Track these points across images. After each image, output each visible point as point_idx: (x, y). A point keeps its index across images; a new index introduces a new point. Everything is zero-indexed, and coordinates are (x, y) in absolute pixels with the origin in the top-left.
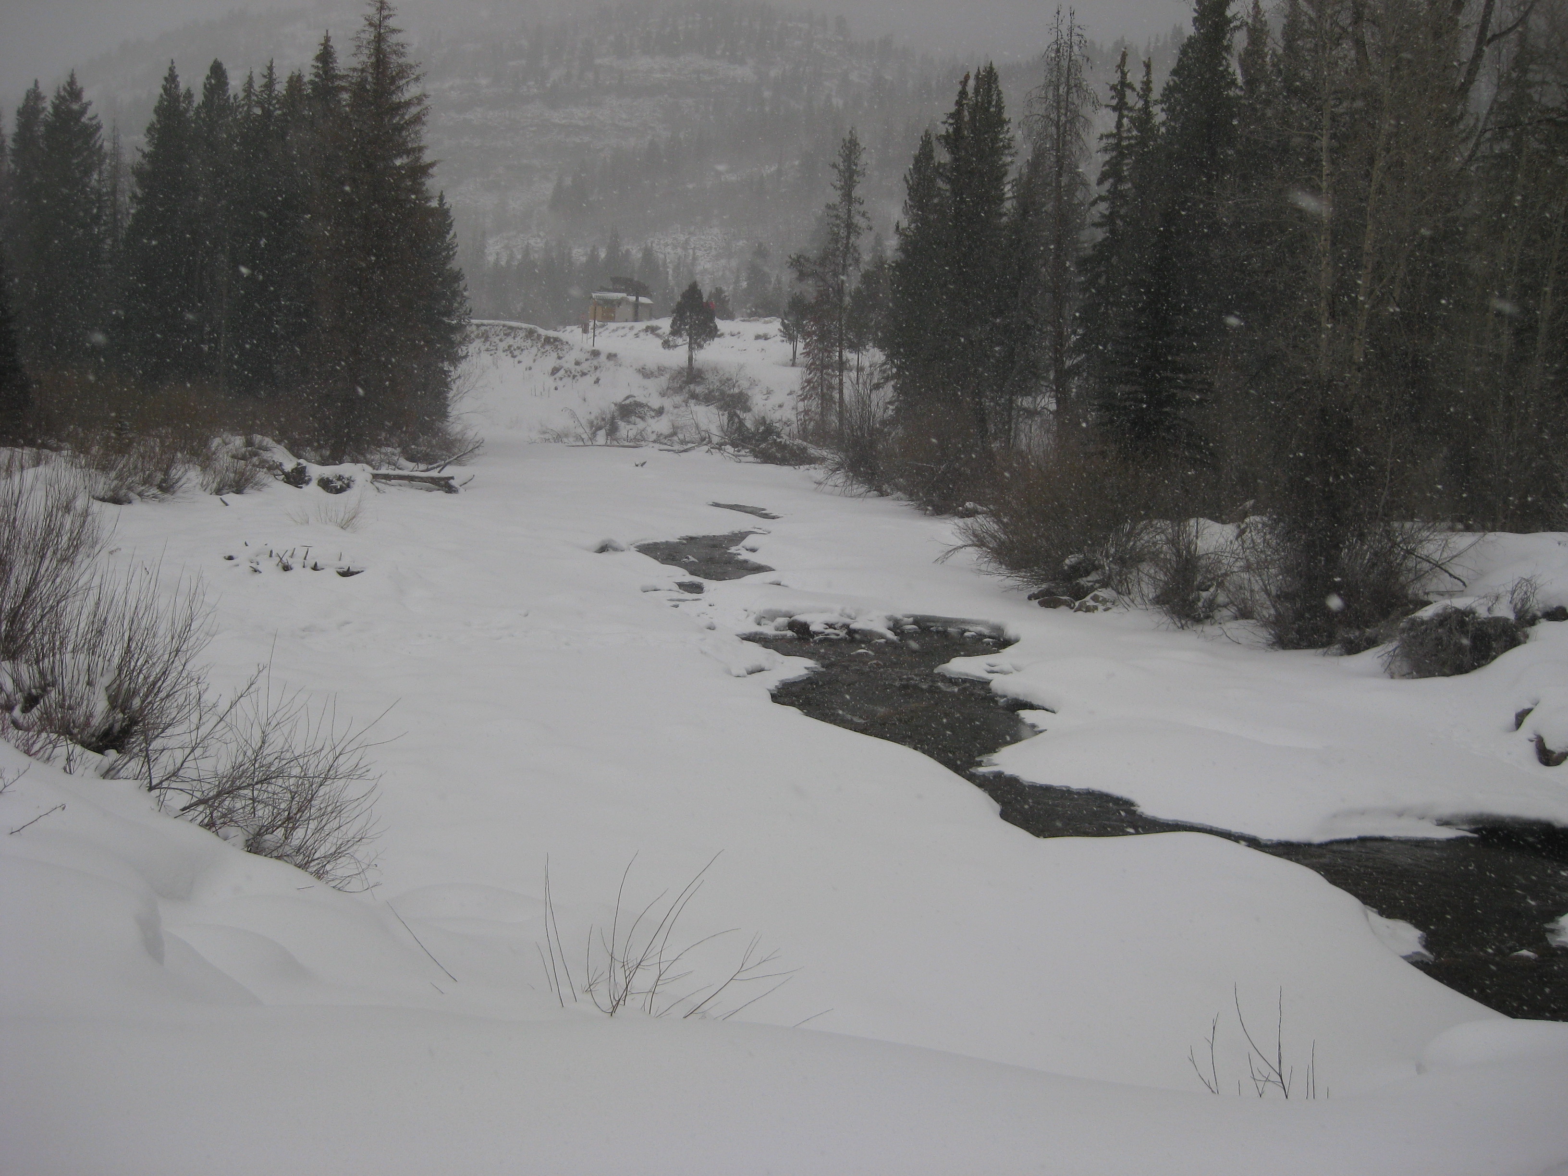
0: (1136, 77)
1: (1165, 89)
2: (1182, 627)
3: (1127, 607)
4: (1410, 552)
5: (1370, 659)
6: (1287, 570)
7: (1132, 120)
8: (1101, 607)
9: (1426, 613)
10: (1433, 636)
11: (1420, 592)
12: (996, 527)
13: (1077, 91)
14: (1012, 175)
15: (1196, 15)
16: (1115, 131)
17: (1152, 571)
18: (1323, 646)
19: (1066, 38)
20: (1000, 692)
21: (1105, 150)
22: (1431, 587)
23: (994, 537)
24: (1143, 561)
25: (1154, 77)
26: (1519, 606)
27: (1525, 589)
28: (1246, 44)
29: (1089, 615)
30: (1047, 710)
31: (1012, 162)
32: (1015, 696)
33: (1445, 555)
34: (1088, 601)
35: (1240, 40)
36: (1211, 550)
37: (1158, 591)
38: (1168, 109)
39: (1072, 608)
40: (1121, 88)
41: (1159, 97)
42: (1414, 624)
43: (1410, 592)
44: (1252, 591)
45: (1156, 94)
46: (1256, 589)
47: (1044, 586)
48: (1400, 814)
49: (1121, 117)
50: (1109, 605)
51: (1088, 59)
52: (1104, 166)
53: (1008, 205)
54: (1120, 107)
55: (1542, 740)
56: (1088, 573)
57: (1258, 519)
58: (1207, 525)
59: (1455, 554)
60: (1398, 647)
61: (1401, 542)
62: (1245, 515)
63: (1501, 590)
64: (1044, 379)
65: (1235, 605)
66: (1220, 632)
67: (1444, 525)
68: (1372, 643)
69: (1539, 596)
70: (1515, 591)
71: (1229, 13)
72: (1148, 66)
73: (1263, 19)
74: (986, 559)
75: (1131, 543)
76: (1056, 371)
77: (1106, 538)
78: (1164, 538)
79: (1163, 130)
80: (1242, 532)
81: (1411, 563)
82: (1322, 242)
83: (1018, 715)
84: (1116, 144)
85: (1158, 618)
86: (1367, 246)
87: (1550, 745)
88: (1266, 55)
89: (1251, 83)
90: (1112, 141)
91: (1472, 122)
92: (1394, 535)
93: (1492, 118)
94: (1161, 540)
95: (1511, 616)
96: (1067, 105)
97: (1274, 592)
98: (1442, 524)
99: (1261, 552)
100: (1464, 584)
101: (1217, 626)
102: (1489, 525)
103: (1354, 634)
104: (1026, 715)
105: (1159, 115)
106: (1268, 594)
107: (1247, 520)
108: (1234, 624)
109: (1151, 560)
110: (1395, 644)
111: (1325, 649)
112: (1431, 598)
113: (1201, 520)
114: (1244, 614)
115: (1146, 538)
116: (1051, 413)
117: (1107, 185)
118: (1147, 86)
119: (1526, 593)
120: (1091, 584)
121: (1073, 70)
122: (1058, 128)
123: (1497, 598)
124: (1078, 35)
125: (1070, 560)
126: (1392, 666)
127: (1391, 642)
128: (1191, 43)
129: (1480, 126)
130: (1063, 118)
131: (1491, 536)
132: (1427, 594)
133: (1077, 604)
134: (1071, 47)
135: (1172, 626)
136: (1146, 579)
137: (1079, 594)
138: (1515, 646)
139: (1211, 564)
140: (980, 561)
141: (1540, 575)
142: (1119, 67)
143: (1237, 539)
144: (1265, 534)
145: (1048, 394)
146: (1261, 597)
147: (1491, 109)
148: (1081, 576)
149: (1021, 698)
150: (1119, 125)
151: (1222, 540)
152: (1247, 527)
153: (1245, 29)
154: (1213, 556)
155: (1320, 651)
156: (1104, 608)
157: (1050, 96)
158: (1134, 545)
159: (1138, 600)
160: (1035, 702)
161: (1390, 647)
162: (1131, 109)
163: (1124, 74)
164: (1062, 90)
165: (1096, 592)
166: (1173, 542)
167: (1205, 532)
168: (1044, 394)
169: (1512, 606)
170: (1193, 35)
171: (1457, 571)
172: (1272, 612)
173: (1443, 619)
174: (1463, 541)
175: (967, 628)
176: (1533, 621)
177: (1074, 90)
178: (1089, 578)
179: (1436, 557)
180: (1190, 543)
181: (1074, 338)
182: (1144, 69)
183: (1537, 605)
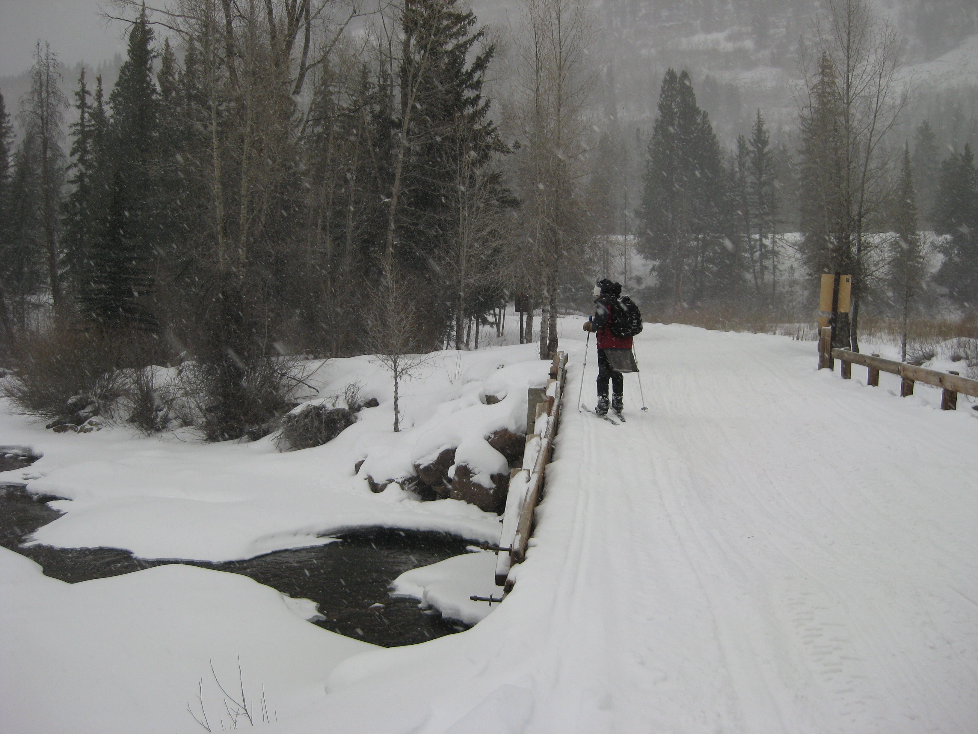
0: (92, 87)
1: (112, 95)
2: (149, 435)
3: (111, 426)
4: (283, 375)
5: (266, 442)
6: (212, 393)
7: (90, 114)
8: (95, 428)
9: (297, 411)
10: (303, 424)
11: (292, 398)
12: (20, 383)
13: (54, 96)
14: (13, 151)
15: (129, 48)
16: (80, 122)
17: (126, 402)
18: (237, 437)
19: (45, 61)
20: (33, 492)
21: (74, 134)
22: (297, 395)
23: (19, 390)
24: (119, 396)
25: (104, 87)
26: (350, 401)
27: (352, 390)
28: (162, 67)
29: (88, 434)
30: (67, 499)
31: (13, 142)
32: (44, 493)
33: (304, 375)
34: (86, 425)
35: (157, 65)
36: (162, 385)
37: (131, 415)
38: (115, 107)
39: (76, 431)
40: (82, 94)
41: (108, 100)
42: (290, 418)
43: (286, 399)
44: (190, 408)
45: (106, 97)
46: (193, 407)
47: (56, 418)
48: (295, 534)
49: (83, 113)
50: (100, 426)
51: (60, 75)
52: (74, 144)
53: (11, 171)
54: (82, 106)
55: (372, 478)
56: (84, 407)
57: (189, 363)
58: (158, 370)
59: (310, 373)
60: (283, 433)
61: (278, 369)
62: (182, 361)
63: (339, 392)
64: (44, 283)
65: (181, 418)
66: (173, 436)
67: (302, 356)
68: (266, 433)
69: (361, 394)
70: (347, 392)
71: (149, 47)
72: (99, 80)
73: (172, 52)
74: (15, 405)
75: (111, 386)
76: (51, 277)
77: (94, 384)
78: (131, 380)
79: (112, 121)
80: (180, 372)
81: (284, 381)
82: (216, 190)
83: (47, 505)
84: (81, 130)
85: (131, 431)
86: (243, 192)
87: (376, 481)
88: (175, 73)
89: (166, 91)
90: (79, 128)
91: (300, 116)
92: (273, 365)
93: (312, 113)
94: (130, 381)
95: (347, 407)
96: (48, 105)
97: (204, 408)
98: (301, 356)
99: (194, 383)
100: (317, 391)
101: (170, 432)
102: (328, 354)
103: (256, 428)
104: (53, 505)
105: (108, 111)
106: (200, 408)
107: (183, 364)
108: (181, 430)
109: (125, 395)
110: (280, 432)
111: (239, 439)
112: (299, 401)
113: (154, 366)
114: (186, 422)
115: (120, 381)
116: (51, 305)
117: (77, 156)
118: (100, 95)
119: (353, 392)
120: (87, 414)
121: (50, 83)
122: (42, 119)
123: (337, 397)
124: (53, 59)
125: (72, 400)
126: (280, 445)
127: (278, 430)
128: (127, 66)
129: (305, 117)
130: (45, 113)
131: (330, 361)
132: (296, 399)
133: (79, 428)
134: (48, 66)
135: (142, 435)
136: (121, 406)
137: (79, 421)
138: (350, 425)
139: (163, 394)
140: (11, 406)
141: (360, 381)
142: (80, 80)
143: (177, 376)
144: (195, 372)
145: (47, 293)
146: (196, 411)
147: (311, 108)
148: (80, 410)
149: (48, 494)
150: (82, 118)
151: (168, 378)
152: (183, 369)
153: (160, 57)
154: (164, 389)
155: (236, 440)
156: (97, 428)
157: (36, 98)
158: (112, 386)
159: (119, 421)
160: (58, 495)
161: (278, 433)
162: (90, 108)
163: (83, 86)
164: (44, 95)
165: (91, 419)
166: (138, 382)
167: (157, 374)
168: (46, 292)
169: (346, 401)
170: (128, 61)
171: (312, 384)
172: (204, 420)
173: (307, 414)
174: (314, 365)
175: (6, 451)
176: (359, 409)
177: (52, 95)
178: (86, 410)
179: (299, 376)
180: (148, 382)
181: (62, 256)
182: (97, 82)
183: (360, 399)
